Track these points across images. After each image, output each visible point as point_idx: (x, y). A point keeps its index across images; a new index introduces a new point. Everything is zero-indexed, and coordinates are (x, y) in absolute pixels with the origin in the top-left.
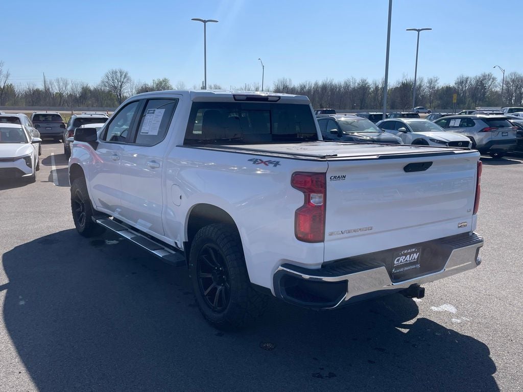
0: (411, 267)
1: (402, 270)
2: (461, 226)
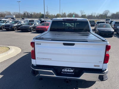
1: (66, 73)
2: (96, 66)
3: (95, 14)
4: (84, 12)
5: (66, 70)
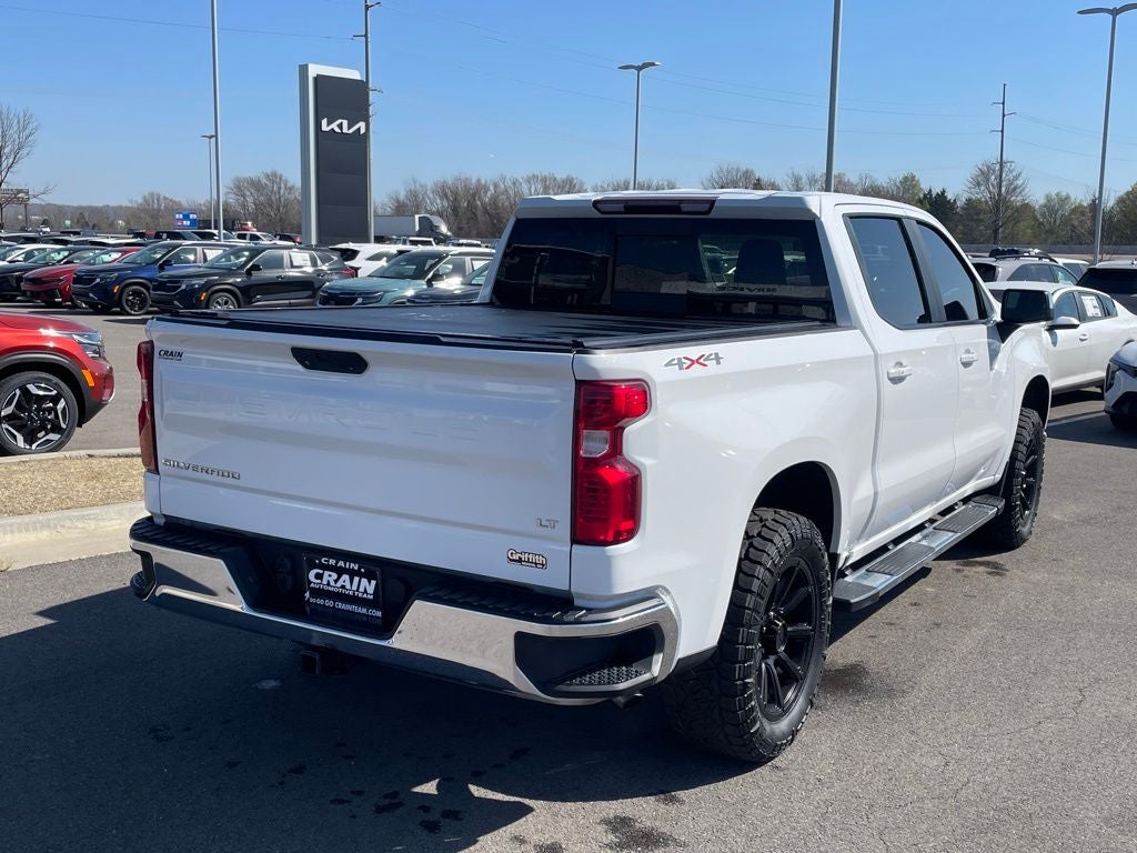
0: (356, 608)
1: (329, 603)
2: (520, 560)
5: (330, 579)
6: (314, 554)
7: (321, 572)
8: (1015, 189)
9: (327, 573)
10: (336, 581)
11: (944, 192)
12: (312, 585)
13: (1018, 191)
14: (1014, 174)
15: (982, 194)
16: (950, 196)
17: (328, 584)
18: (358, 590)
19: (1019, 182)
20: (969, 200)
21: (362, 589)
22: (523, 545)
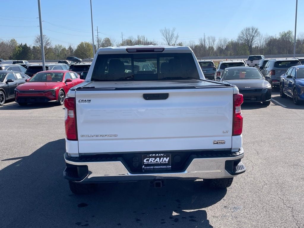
0: (162, 167)
1: (152, 167)
2: (217, 143)
3: (214, 41)
4: (175, 35)
5: (152, 160)
6: (147, 154)
7: (149, 159)
8: (48, 43)
9: (151, 159)
10: (154, 161)
11: (26, 44)
12: (145, 163)
13: (49, 44)
14: (47, 39)
15: (38, 45)
16: (28, 46)
17: (151, 162)
18: (162, 161)
19: (49, 41)
20: (34, 47)
21: (164, 161)
22: (217, 139)
